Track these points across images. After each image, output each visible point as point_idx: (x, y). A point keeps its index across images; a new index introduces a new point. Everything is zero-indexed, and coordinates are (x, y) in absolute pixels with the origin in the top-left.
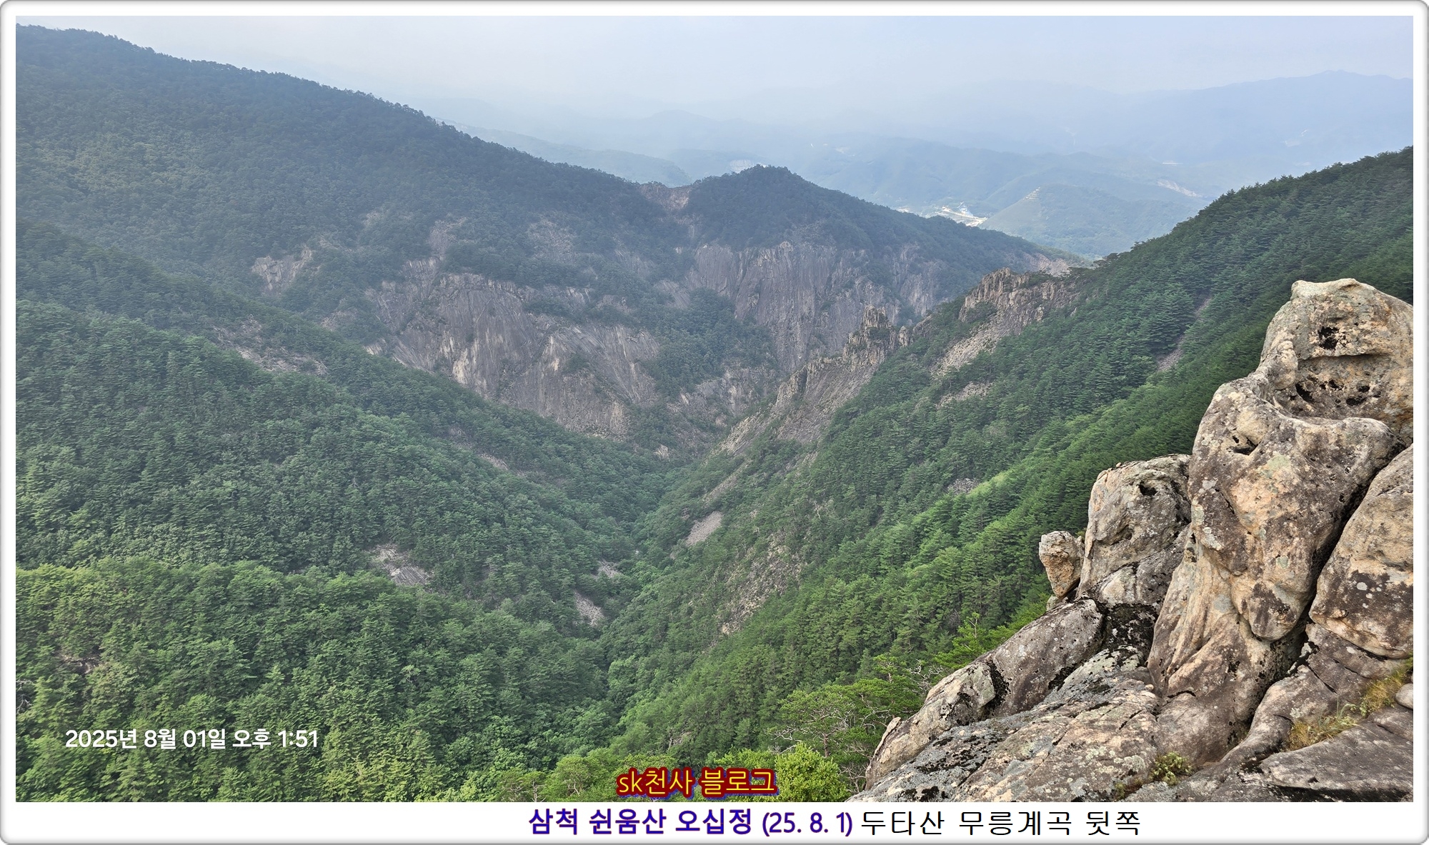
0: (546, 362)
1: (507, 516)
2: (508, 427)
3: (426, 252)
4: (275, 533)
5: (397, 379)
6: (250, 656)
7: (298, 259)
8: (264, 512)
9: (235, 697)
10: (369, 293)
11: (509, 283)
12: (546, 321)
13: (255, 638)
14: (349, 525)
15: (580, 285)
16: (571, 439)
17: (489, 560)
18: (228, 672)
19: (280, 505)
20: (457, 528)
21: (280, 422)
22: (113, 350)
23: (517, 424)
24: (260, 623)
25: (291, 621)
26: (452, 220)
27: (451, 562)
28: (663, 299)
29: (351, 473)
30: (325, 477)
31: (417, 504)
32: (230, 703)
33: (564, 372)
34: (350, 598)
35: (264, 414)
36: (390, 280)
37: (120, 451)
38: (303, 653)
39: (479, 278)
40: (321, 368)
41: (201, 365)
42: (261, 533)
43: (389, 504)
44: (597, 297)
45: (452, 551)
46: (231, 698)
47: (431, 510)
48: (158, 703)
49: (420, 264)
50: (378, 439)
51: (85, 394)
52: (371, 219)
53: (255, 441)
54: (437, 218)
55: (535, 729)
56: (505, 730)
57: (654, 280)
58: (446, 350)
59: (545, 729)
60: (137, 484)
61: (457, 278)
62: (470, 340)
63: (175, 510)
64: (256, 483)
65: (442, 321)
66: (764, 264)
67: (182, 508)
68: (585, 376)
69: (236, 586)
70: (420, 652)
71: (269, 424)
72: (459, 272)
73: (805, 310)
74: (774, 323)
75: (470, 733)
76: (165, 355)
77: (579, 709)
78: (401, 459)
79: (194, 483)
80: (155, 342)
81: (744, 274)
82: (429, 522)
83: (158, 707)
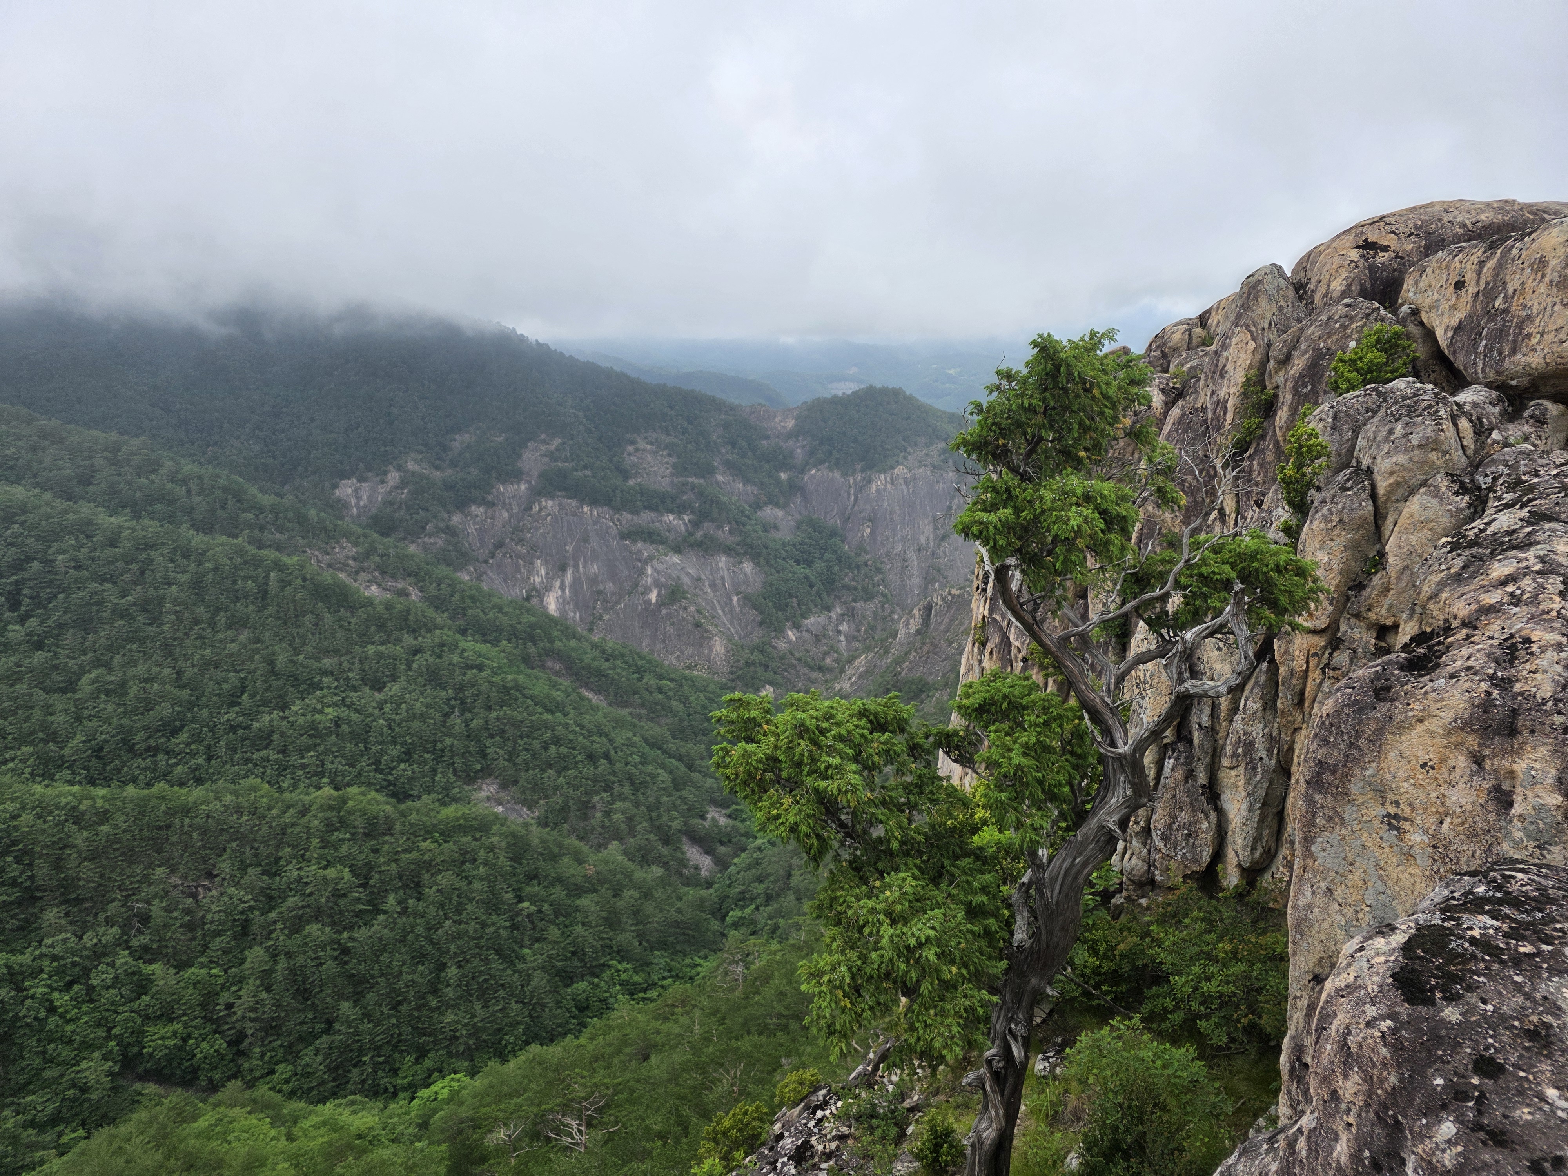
0: (643, 594)
1: (612, 752)
2: (607, 660)
3: (516, 475)
4: (377, 762)
5: (493, 607)
6: (364, 886)
7: (382, 482)
8: (366, 742)
9: (351, 928)
10: (456, 519)
11: (606, 509)
12: (644, 549)
13: (370, 867)
14: (452, 757)
15: (680, 510)
16: (672, 676)
17: (596, 798)
18: (342, 902)
19: (382, 735)
20: (562, 765)
21: (381, 648)
22: (216, 569)
23: (615, 658)
24: (375, 851)
25: (408, 851)
26: (544, 442)
27: (558, 799)
28: (767, 527)
29: (453, 702)
30: (428, 706)
31: (521, 737)
32: (345, 935)
33: (661, 603)
34: (465, 829)
35: (365, 639)
36: (480, 505)
37: (221, 675)
38: (418, 885)
39: (573, 503)
40: (415, 594)
41: (303, 587)
42: (363, 763)
43: (492, 736)
44: (696, 524)
45: (556, 788)
46: (345, 929)
47: (536, 744)
48: (272, 932)
49: (512, 488)
50: (480, 668)
51: (186, 614)
52: (459, 441)
53: (357, 666)
54: (530, 440)
55: (655, 977)
56: (624, 976)
57: (757, 506)
58: (538, 580)
59: (664, 978)
60: (237, 709)
61: (550, 503)
62: (563, 568)
63: (275, 737)
64: (357, 711)
65: (534, 549)
66: (878, 491)
67: (282, 735)
68: (685, 608)
69: (349, 813)
70: (533, 888)
71: (371, 649)
72: (552, 497)
73: (923, 540)
74: (888, 554)
75: (587, 978)
76: (267, 577)
77: (698, 961)
78: (505, 690)
79: (294, 708)
80: (257, 563)
81: (856, 501)
82: (533, 756)
83: (273, 936)
